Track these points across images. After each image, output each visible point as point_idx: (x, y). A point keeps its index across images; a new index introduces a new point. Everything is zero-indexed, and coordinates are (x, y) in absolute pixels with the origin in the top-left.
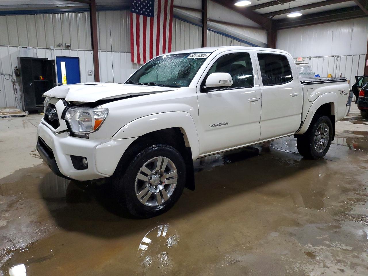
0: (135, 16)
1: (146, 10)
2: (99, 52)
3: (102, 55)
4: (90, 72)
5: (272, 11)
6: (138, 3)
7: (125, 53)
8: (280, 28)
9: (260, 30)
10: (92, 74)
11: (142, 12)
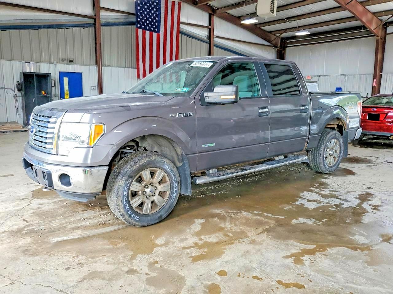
0: (140, 31)
1: (152, 26)
2: (102, 67)
3: (106, 70)
5: (280, 29)
6: (144, 19)
7: (130, 69)
8: (289, 46)
9: (268, 48)
10: (95, 90)
11: (148, 28)
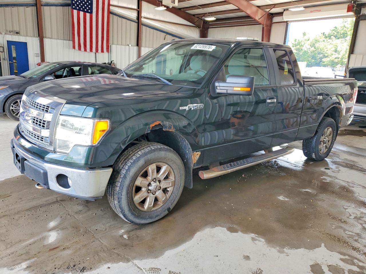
0: (75, 12)
1: (86, 8)
2: (44, 39)
3: (46, 41)
4: (37, 55)
5: (200, 13)
6: (78, 2)
7: (68, 41)
8: (210, 27)
9: (192, 28)
10: (39, 56)
11: (82, 9)
